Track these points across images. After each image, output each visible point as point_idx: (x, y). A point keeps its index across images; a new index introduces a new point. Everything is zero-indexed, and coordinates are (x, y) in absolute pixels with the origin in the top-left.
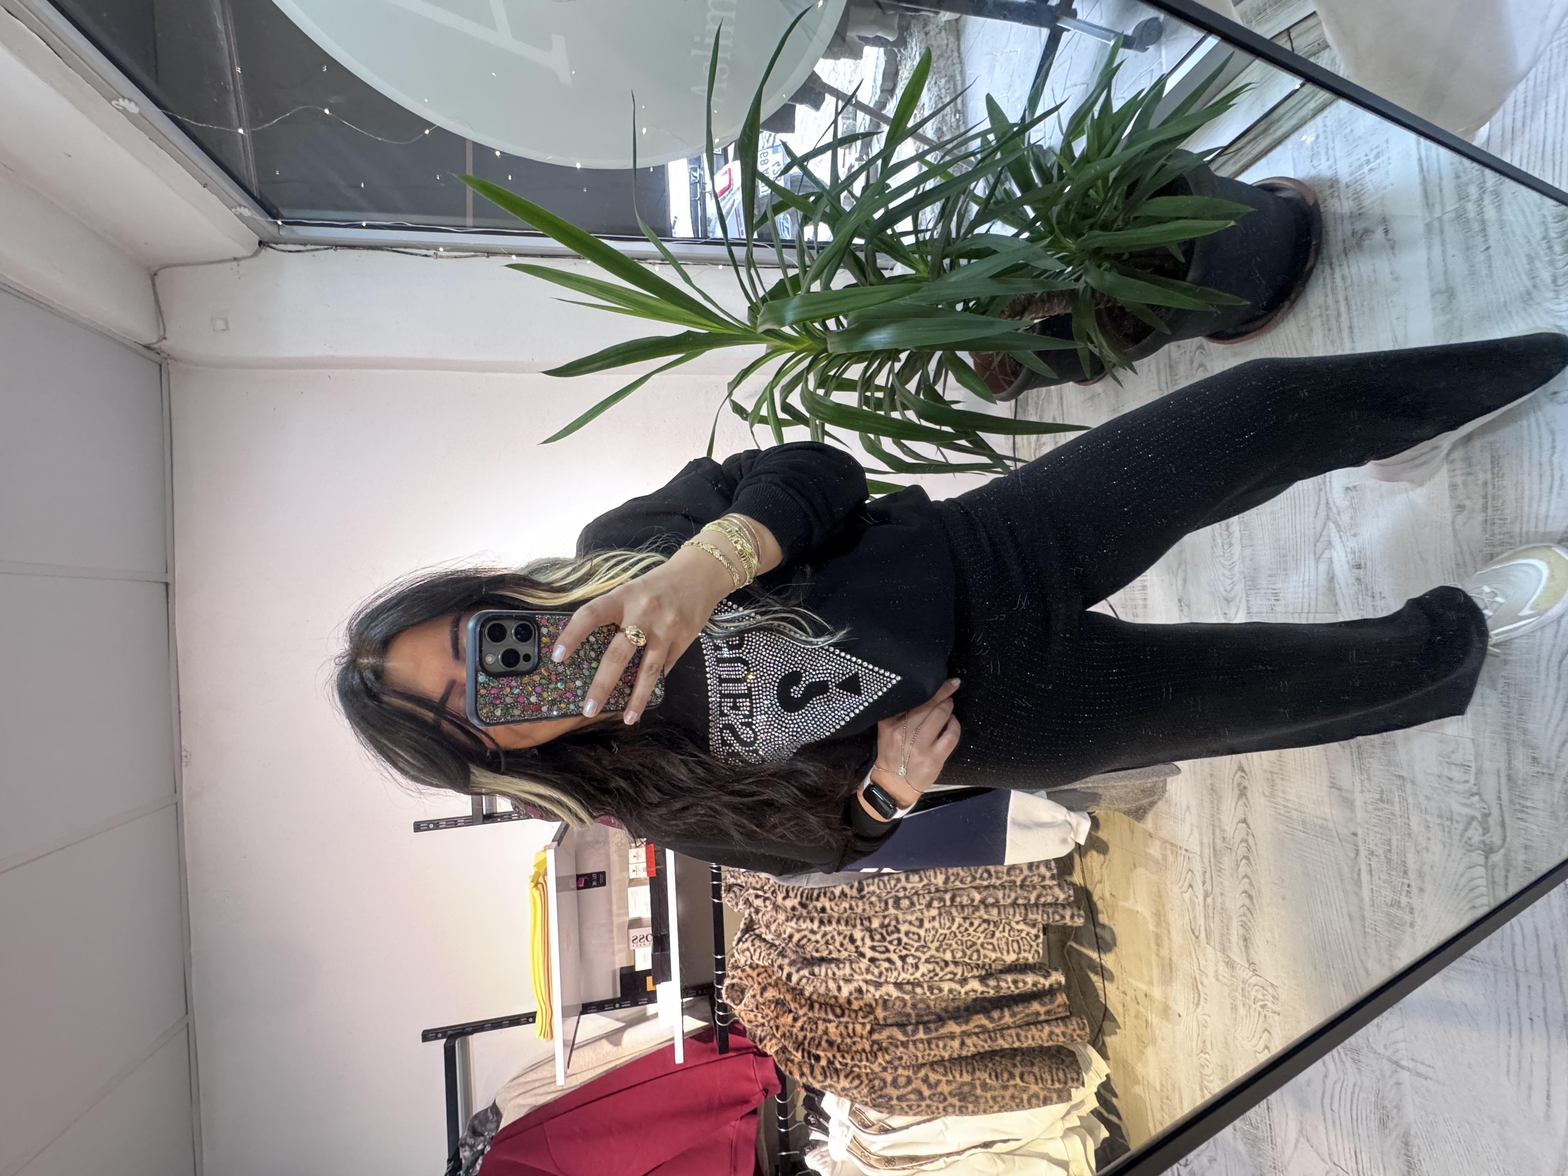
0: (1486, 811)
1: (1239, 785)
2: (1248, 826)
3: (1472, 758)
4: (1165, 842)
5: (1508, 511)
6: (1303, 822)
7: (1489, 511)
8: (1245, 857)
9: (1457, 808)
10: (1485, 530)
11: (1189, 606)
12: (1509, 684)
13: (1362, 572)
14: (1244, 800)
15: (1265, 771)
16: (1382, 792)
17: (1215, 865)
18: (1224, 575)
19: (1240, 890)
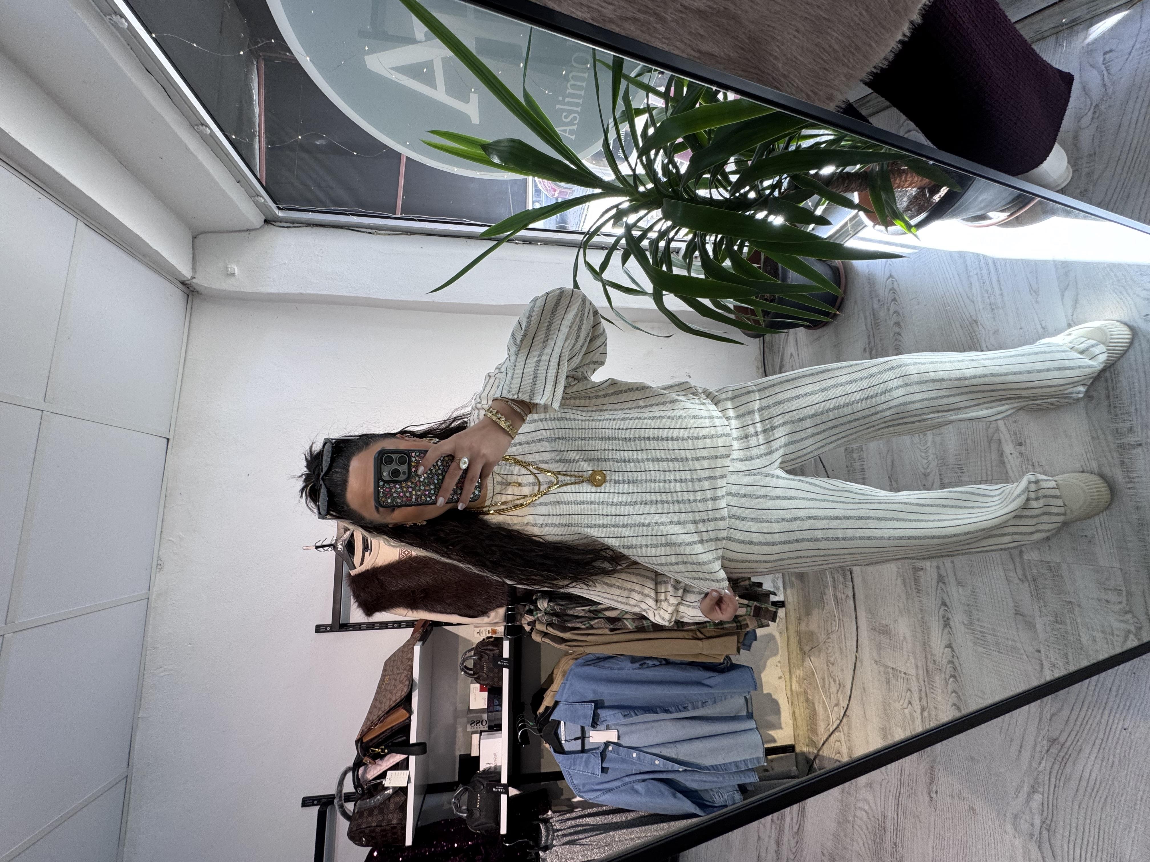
0: (1139, 625)
1: (944, 617)
2: (953, 650)
3: (1122, 583)
4: (888, 667)
5: (1124, 398)
6: (997, 644)
7: (1111, 397)
8: (951, 676)
9: (1116, 624)
10: (1109, 412)
11: (896, 482)
12: (1142, 525)
13: (1023, 448)
14: (948, 629)
15: (964, 604)
16: (1056, 617)
17: (929, 684)
18: (921, 456)
19: (950, 703)
